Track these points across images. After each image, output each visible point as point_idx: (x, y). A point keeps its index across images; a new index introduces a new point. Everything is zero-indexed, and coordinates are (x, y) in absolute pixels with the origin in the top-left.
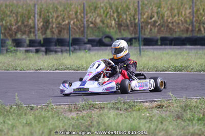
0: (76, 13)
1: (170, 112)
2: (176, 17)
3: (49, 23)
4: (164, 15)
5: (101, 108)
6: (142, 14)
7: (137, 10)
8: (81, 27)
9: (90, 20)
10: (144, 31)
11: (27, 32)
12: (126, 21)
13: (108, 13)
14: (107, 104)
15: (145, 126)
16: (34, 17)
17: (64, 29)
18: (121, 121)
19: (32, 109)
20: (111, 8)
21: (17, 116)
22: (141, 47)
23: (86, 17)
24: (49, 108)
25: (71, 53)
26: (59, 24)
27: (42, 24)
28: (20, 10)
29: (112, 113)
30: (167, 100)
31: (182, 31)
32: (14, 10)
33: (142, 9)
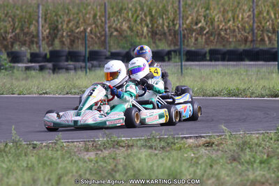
0: (95, 16)
1: (222, 151)
2: (231, 23)
3: (58, 31)
4: (214, 19)
5: (129, 146)
6: (185, 18)
7: (178, 12)
8: (102, 36)
9: (114, 26)
10: (188, 41)
11: (28, 43)
12: (163, 28)
13: (138, 16)
14: (137, 141)
15: (188, 171)
16: (38, 22)
17: (78, 38)
18: (156, 165)
19: (34, 148)
20: (142, 9)
21: (13, 157)
22: (183, 63)
23: (107, 21)
24: (58, 146)
25: (88, 70)
26: (72, 31)
27: (47, 31)
28: (18, 12)
29: (144, 153)
30: (218, 136)
31: (239, 41)
32: (10, 11)
33: (184, 11)
